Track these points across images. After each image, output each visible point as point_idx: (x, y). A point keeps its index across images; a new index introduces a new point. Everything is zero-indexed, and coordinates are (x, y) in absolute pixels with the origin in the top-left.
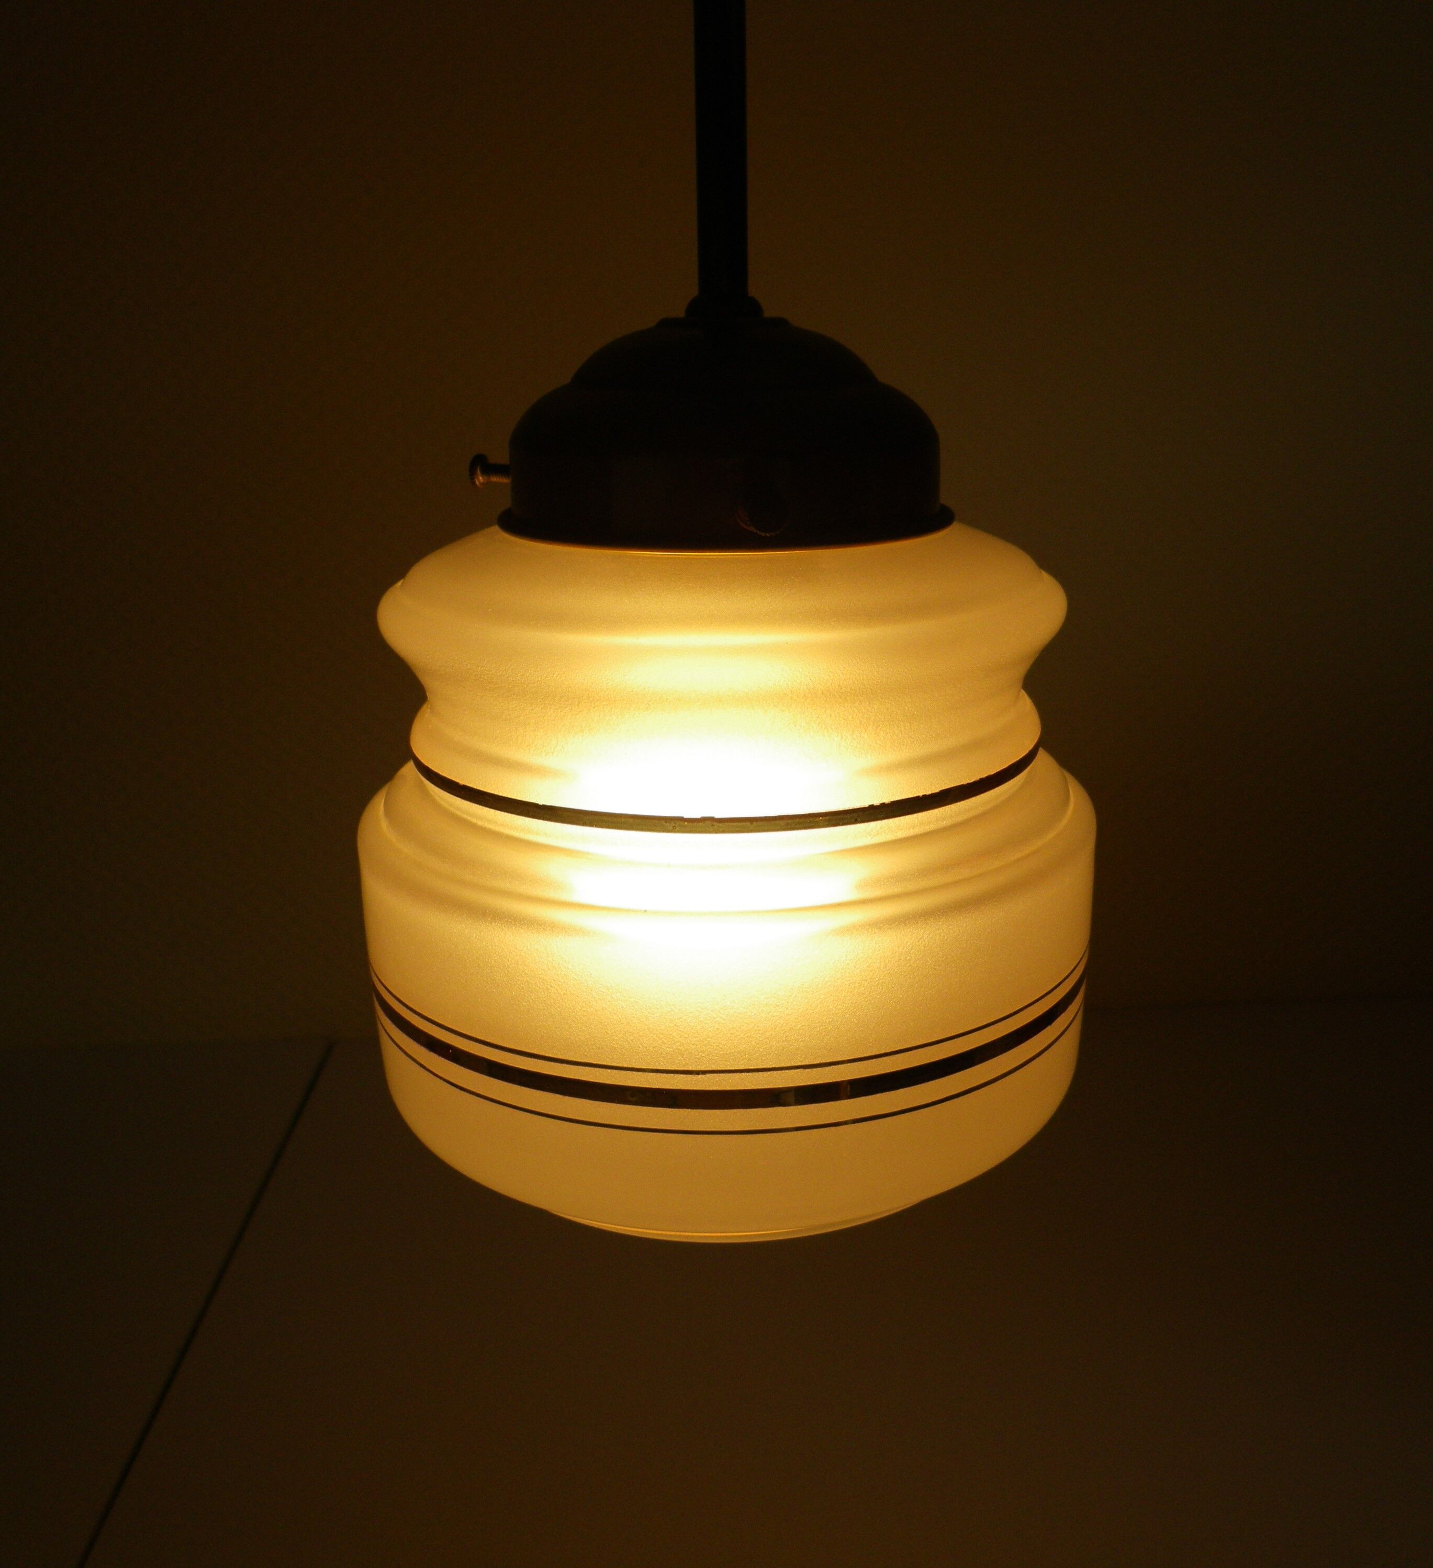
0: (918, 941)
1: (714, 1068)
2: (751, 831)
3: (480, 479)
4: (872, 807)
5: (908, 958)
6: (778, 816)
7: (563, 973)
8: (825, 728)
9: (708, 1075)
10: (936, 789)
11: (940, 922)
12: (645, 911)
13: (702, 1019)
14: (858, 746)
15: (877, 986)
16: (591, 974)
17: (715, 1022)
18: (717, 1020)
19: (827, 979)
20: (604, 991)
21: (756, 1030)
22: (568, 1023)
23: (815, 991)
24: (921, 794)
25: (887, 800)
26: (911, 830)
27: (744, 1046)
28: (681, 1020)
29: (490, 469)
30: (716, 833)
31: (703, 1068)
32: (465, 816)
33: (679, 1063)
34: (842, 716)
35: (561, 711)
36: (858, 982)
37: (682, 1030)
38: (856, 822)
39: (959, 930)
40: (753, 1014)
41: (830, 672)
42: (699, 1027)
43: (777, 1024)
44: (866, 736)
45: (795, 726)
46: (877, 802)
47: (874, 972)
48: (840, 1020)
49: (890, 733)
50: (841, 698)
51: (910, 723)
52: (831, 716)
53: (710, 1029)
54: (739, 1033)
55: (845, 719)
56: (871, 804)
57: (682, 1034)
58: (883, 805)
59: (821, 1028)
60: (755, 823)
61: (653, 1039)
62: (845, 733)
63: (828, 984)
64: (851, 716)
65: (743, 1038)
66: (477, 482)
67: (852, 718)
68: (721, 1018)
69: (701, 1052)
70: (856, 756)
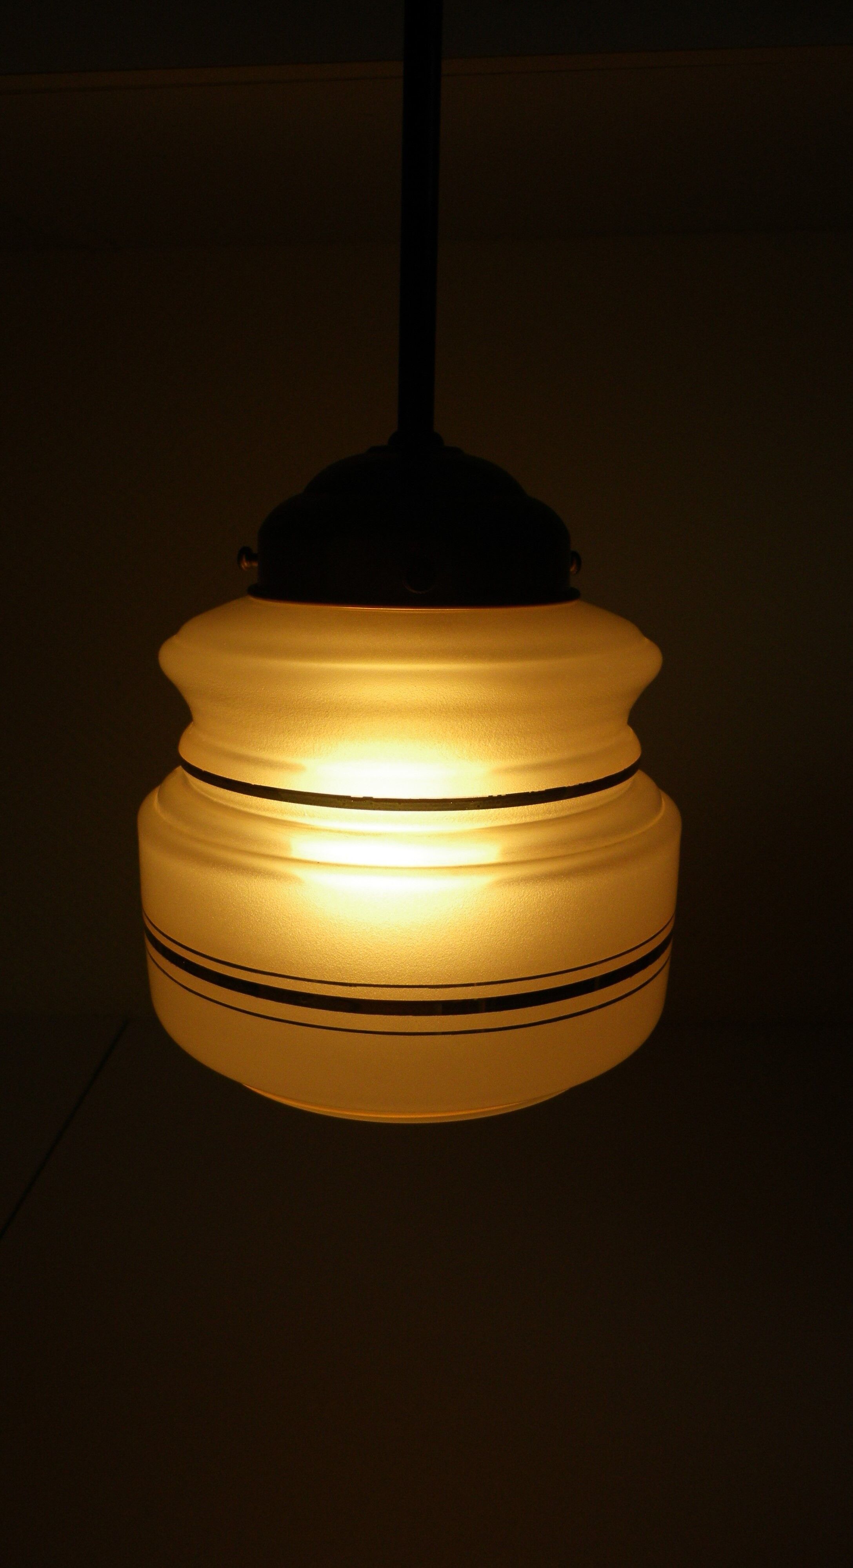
0: (520, 899)
1: (363, 982)
2: (400, 810)
3: (245, 564)
4: (491, 798)
5: (512, 911)
6: (420, 799)
7: (259, 905)
8: (458, 737)
9: (358, 988)
10: (542, 788)
11: (537, 885)
12: (318, 863)
13: (355, 945)
14: (484, 752)
15: (487, 929)
16: (278, 907)
17: (365, 948)
18: (365, 946)
19: (448, 921)
20: (287, 920)
21: (394, 956)
22: (261, 943)
23: (439, 930)
24: (530, 791)
25: (503, 793)
26: (523, 818)
27: (385, 967)
28: (340, 945)
29: (251, 557)
30: (374, 810)
31: (355, 982)
32: (203, 793)
33: (338, 977)
34: (470, 728)
35: (269, 717)
36: (472, 925)
37: (341, 952)
38: (478, 808)
39: (553, 893)
40: (392, 944)
41: (459, 692)
42: (353, 951)
43: (410, 952)
44: (490, 745)
45: (435, 733)
46: (495, 794)
47: (484, 919)
48: (458, 953)
49: (508, 744)
50: (468, 713)
51: (524, 737)
52: (462, 728)
53: (361, 953)
54: (382, 958)
55: (472, 730)
56: (491, 795)
57: (341, 955)
58: (500, 797)
59: (443, 958)
60: (402, 804)
61: (320, 958)
62: (473, 742)
63: (449, 925)
64: (477, 728)
65: (384, 961)
66: (243, 566)
67: (478, 730)
68: (368, 945)
69: (354, 970)
70: (482, 759)
